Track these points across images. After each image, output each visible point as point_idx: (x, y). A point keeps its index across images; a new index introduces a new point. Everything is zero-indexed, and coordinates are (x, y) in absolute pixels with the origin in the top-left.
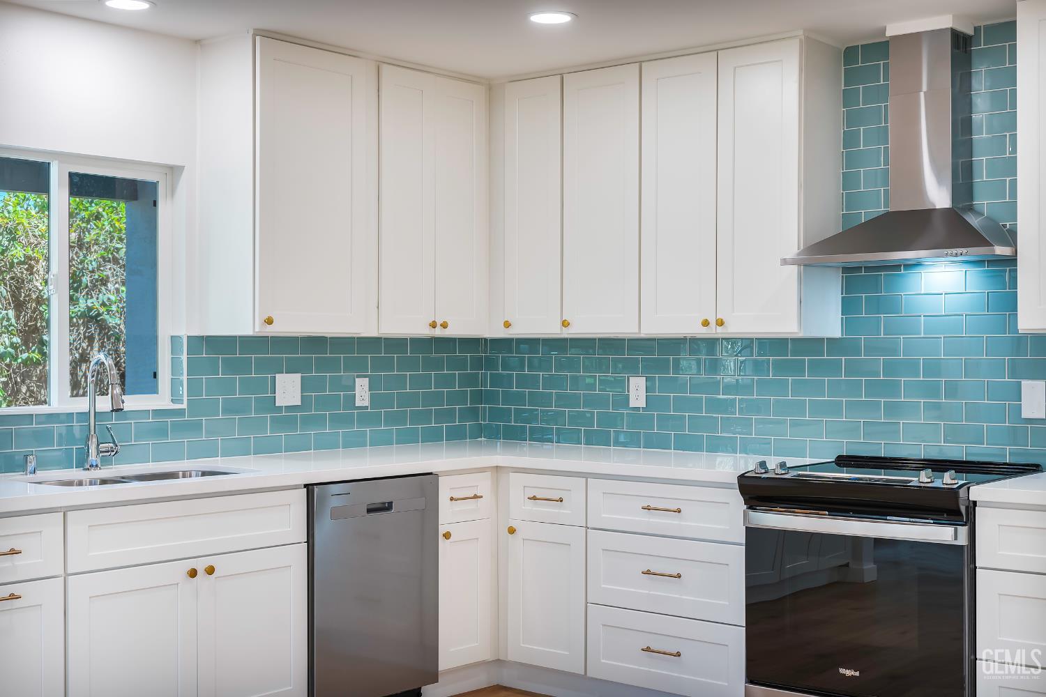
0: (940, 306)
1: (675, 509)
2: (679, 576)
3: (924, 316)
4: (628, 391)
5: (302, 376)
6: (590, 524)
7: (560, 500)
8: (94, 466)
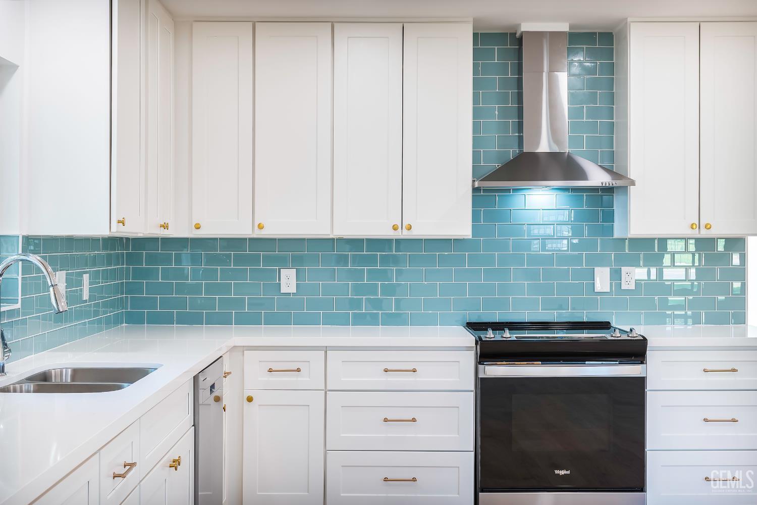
0: (539, 218)
1: (411, 368)
2: (414, 420)
3: (527, 224)
4: (280, 280)
5: (66, 273)
6: (328, 388)
7: (298, 370)
8: (1, 370)
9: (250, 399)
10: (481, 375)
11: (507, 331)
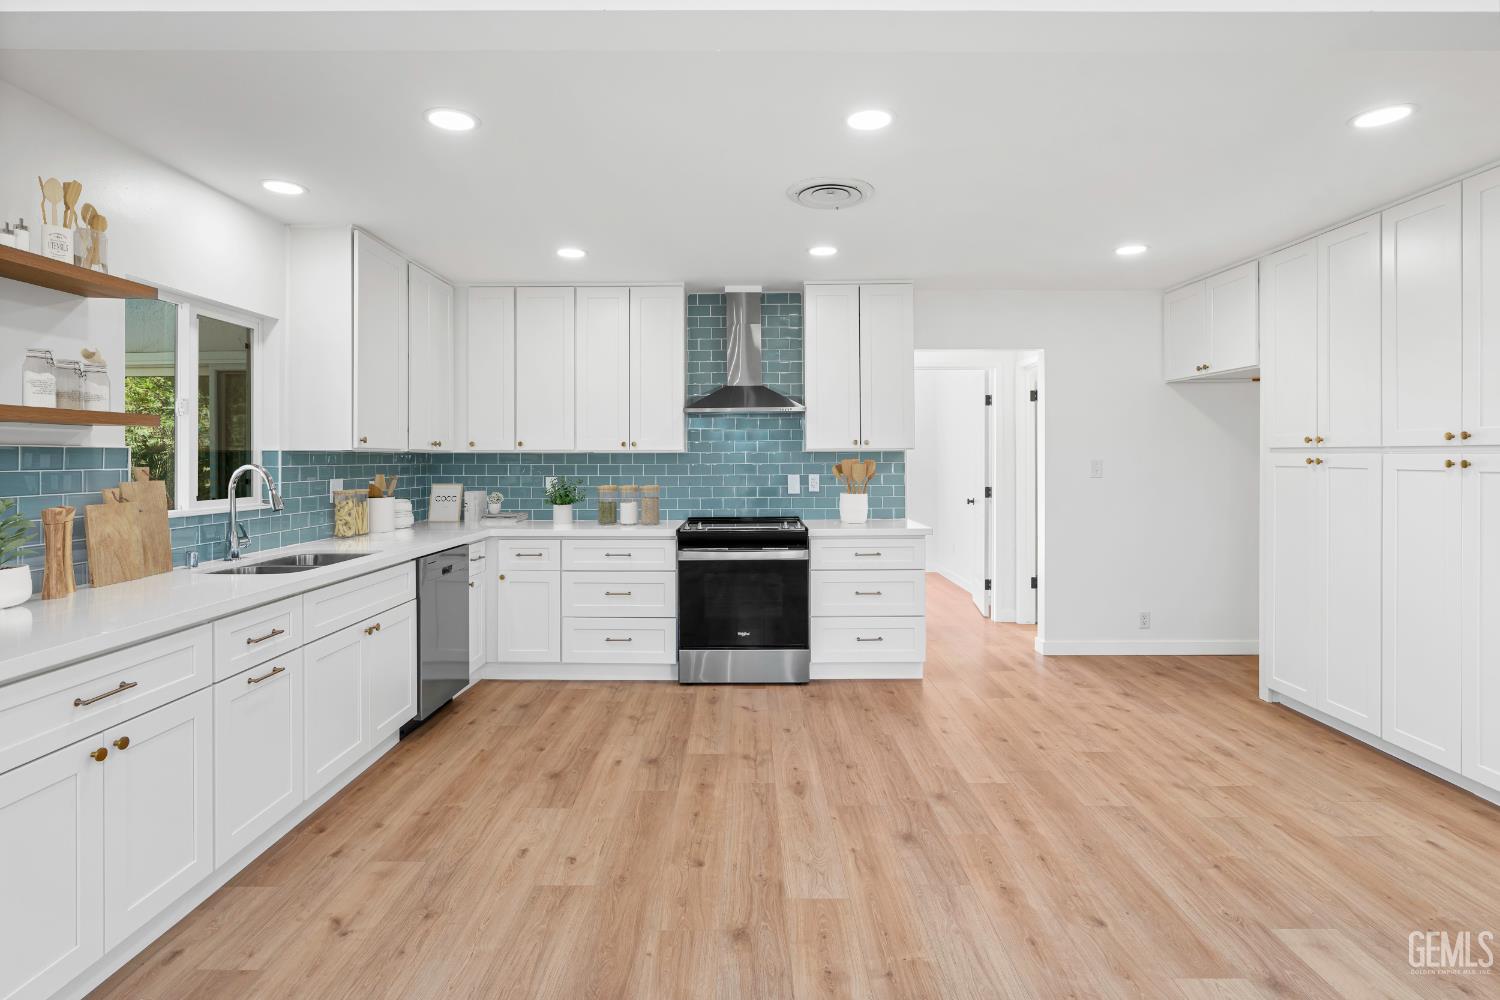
1: (627, 554)
2: (629, 594)
6: (564, 568)
7: (540, 555)
8: (235, 556)
9: (502, 577)
10: (681, 559)
11: (700, 524)
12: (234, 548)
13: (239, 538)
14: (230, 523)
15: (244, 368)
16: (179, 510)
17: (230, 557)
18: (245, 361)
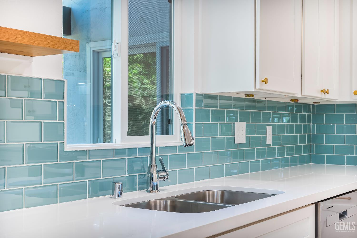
5: (247, 124)
8: (155, 188)
12: (155, 181)
13: (158, 172)
14: (151, 157)
15: (168, 44)
16: (114, 143)
17: (151, 189)
18: (168, 39)
